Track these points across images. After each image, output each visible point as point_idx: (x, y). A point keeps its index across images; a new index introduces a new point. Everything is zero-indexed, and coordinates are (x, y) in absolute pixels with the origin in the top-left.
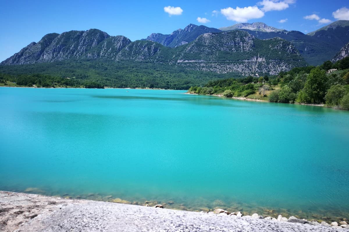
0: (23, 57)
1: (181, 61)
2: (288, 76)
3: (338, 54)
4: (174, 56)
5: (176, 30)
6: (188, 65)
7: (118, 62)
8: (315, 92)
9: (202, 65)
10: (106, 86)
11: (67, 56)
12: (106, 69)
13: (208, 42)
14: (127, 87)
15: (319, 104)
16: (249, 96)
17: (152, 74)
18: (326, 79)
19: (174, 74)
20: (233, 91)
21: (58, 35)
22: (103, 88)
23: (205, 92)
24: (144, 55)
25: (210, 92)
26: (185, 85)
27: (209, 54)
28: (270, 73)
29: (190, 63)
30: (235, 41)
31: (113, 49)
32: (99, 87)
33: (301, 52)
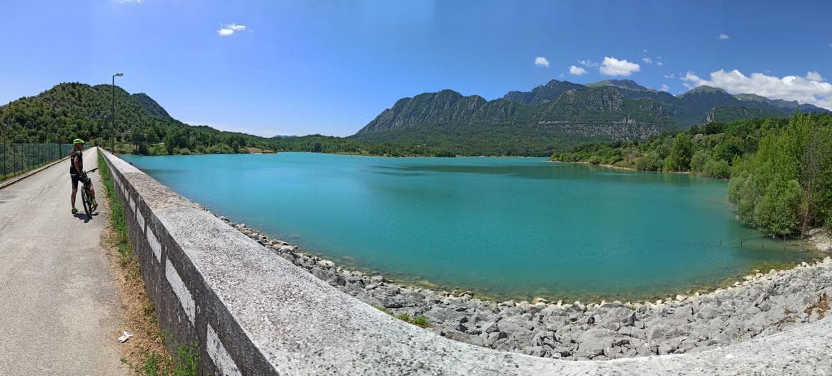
0: (377, 125)
1: (543, 123)
2: (658, 140)
3: (704, 120)
4: (535, 117)
5: (536, 87)
6: (551, 126)
7: (472, 126)
8: (682, 158)
9: (567, 126)
10: (458, 154)
11: (418, 121)
12: (459, 134)
13: (572, 99)
14: (481, 155)
15: (686, 171)
16: (617, 163)
17: (509, 139)
18: (691, 145)
19: (535, 138)
20: (600, 158)
21: (410, 99)
22: (455, 157)
23: (569, 159)
24: (500, 117)
25: (575, 158)
26: (548, 151)
27: (574, 113)
28: (642, 137)
29: (554, 124)
30: (603, 99)
31: (466, 111)
32: (450, 155)
33: (671, 114)
